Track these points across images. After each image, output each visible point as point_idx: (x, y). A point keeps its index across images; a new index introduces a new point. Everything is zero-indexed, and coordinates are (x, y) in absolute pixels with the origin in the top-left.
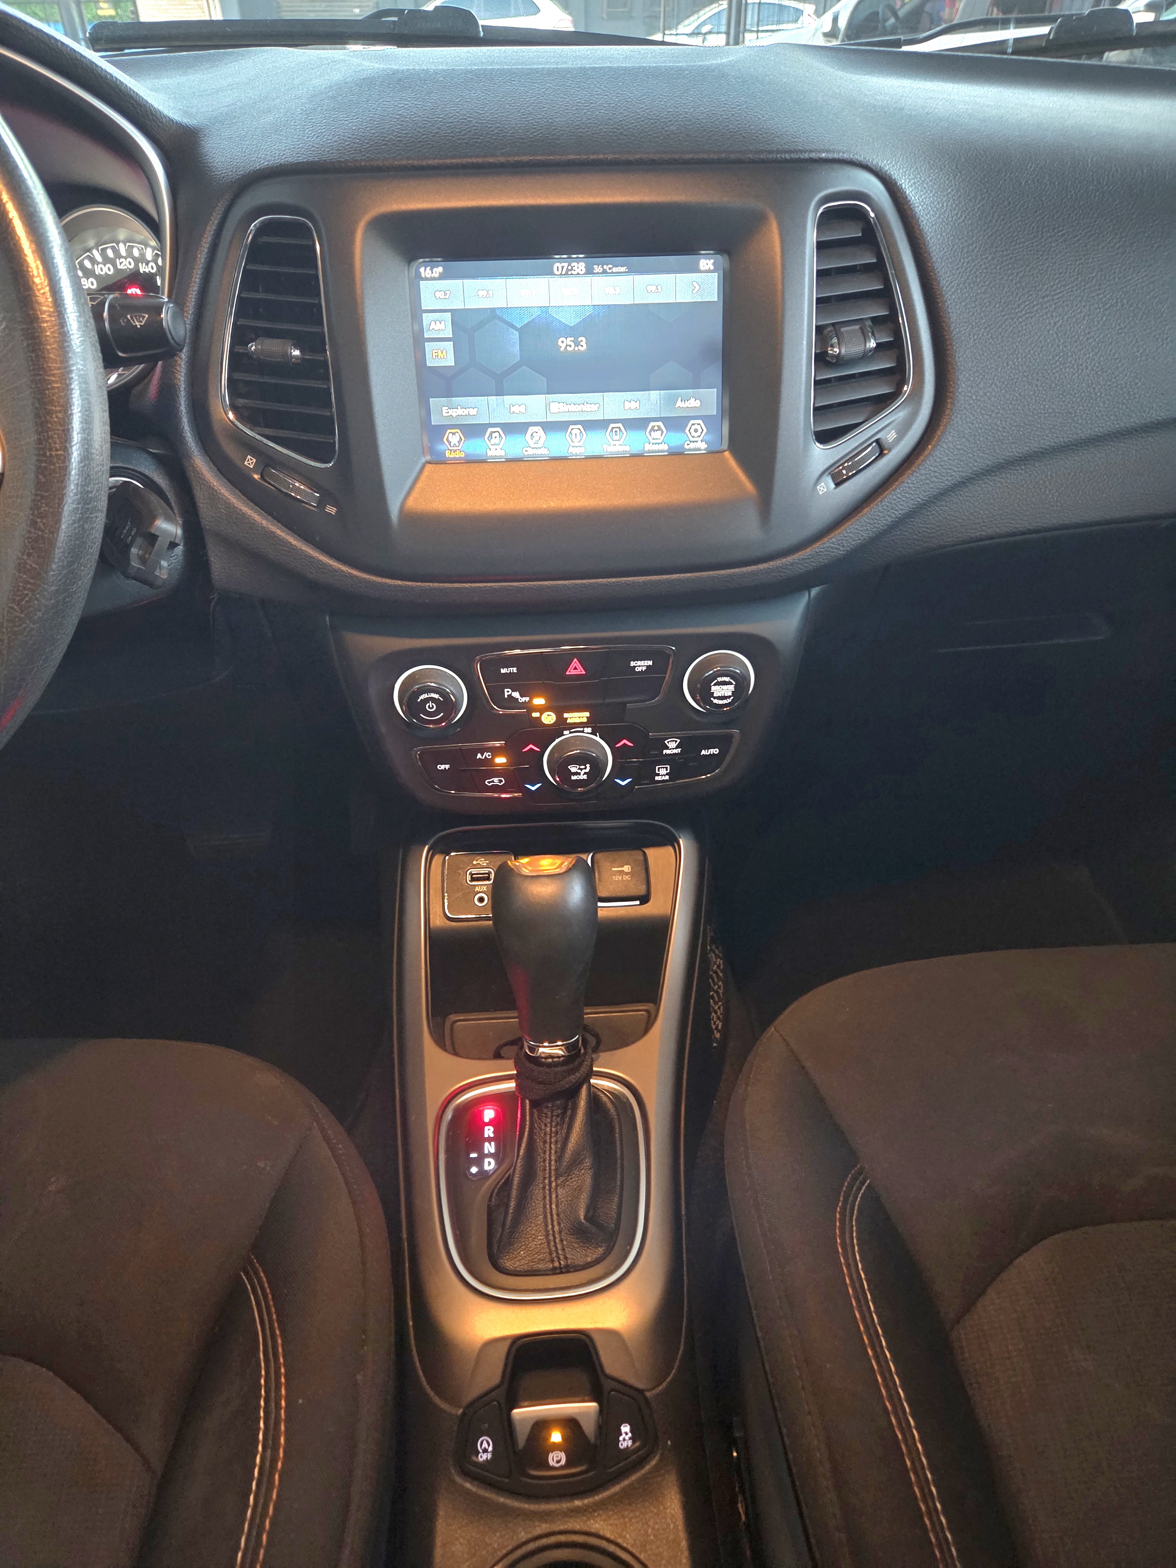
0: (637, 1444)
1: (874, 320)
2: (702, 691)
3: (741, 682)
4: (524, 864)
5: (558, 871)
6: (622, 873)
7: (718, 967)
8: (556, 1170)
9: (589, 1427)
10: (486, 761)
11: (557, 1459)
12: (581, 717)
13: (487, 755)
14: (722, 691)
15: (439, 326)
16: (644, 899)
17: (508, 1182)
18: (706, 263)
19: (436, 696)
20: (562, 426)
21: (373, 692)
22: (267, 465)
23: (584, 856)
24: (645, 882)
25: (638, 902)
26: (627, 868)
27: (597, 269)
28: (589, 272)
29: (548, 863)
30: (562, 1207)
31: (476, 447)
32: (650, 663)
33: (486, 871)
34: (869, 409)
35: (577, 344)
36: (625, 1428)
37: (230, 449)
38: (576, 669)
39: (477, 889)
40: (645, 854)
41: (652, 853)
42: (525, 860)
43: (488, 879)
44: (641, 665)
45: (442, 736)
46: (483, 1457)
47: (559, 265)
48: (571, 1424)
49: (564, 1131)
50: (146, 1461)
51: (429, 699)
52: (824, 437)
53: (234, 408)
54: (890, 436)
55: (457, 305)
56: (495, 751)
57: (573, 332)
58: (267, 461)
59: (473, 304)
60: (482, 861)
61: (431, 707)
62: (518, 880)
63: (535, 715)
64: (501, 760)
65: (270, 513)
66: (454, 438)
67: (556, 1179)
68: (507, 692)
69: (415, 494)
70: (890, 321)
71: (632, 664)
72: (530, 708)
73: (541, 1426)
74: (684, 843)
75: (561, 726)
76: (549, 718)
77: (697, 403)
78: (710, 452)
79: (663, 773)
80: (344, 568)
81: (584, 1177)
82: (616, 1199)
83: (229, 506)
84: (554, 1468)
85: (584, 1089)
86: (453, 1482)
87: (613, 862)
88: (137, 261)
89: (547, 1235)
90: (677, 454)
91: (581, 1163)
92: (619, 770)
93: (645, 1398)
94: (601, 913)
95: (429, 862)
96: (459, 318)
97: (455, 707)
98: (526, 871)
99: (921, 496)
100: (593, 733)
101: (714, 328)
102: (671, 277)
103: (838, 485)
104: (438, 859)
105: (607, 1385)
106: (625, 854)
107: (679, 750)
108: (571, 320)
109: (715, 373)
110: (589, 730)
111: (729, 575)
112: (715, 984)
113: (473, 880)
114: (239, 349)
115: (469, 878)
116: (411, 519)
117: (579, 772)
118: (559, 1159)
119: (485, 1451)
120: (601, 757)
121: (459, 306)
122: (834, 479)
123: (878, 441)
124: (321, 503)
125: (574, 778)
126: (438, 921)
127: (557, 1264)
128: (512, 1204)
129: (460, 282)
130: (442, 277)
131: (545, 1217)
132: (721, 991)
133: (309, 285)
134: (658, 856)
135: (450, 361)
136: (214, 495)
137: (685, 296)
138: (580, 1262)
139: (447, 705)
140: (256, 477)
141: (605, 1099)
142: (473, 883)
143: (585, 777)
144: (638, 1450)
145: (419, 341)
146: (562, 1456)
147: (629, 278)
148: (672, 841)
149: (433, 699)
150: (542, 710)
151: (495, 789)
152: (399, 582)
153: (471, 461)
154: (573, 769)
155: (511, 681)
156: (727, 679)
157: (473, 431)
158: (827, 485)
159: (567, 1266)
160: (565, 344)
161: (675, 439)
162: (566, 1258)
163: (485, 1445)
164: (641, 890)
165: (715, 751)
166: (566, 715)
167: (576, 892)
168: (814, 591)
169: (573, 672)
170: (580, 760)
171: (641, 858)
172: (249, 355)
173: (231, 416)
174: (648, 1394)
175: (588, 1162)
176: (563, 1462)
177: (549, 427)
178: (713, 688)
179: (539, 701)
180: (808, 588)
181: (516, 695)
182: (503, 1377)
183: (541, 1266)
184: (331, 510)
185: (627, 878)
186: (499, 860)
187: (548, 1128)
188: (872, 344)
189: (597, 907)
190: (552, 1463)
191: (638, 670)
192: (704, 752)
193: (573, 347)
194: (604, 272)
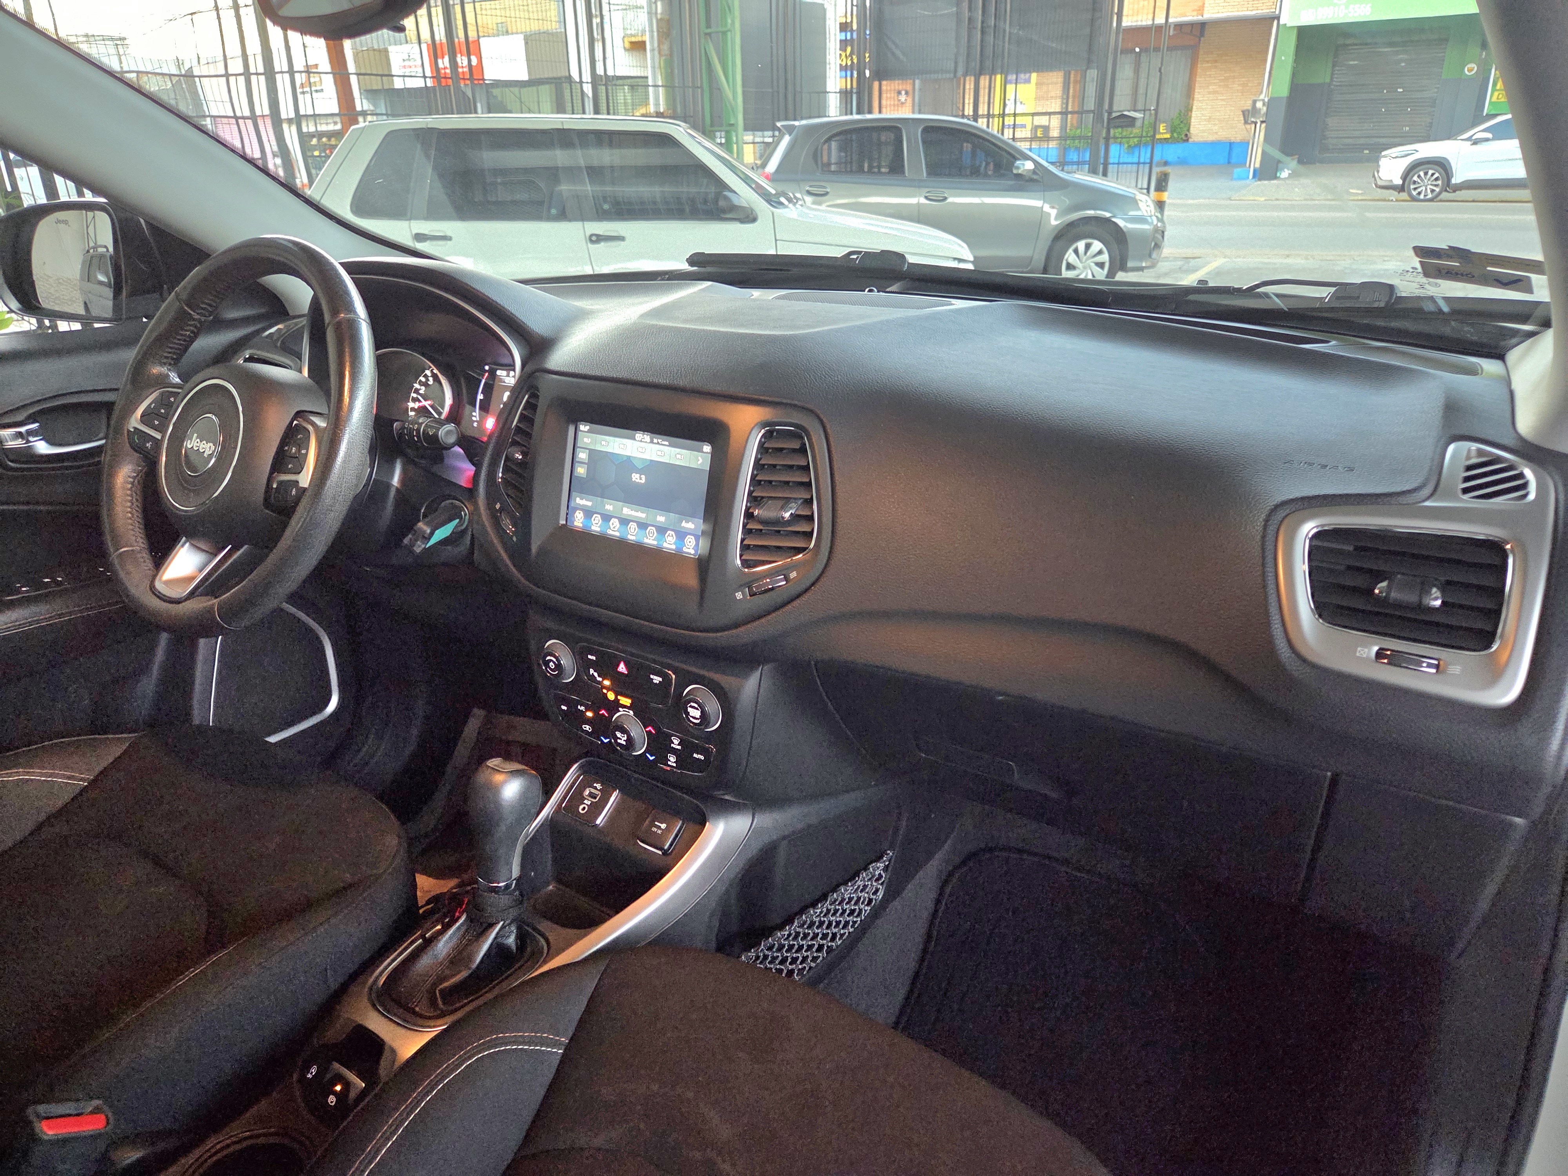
2: (685, 709)
3: (704, 711)
6: (659, 827)
9: (353, 1095)
10: (583, 713)
12: (628, 702)
13: (584, 708)
14: (695, 714)
15: (583, 456)
16: (666, 851)
18: (706, 448)
19: (554, 659)
20: (627, 522)
22: (502, 509)
24: (670, 841)
25: (661, 851)
26: (662, 826)
27: (655, 441)
28: (651, 441)
31: (588, 523)
32: (661, 680)
33: (597, 792)
35: (640, 478)
38: (622, 668)
39: (585, 802)
44: (656, 679)
45: (562, 687)
46: (309, 1076)
47: (639, 435)
48: (346, 1086)
51: (553, 662)
53: (502, 478)
54: (793, 574)
55: (592, 447)
56: (587, 707)
57: (640, 472)
58: (503, 507)
59: (599, 448)
61: (552, 666)
63: (605, 691)
64: (590, 714)
66: (579, 515)
68: (591, 671)
69: (547, 541)
70: (809, 501)
71: (652, 676)
72: (603, 686)
73: (337, 1078)
75: (618, 704)
76: (612, 697)
77: (692, 526)
78: (696, 558)
79: (672, 760)
84: (327, 1102)
87: (658, 818)
90: (680, 554)
96: (592, 454)
100: (635, 716)
101: (704, 485)
102: (687, 452)
103: (751, 596)
107: (679, 748)
108: (640, 466)
109: (702, 511)
110: (632, 713)
114: (509, 449)
116: (541, 552)
117: (622, 739)
119: (312, 1073)
122: (749, 591)
123: (785, 575)
124: (513, 534)
125: (619, 742)
127: (411, 1006)
129: (596, 435)
130: (589, 432)
133: (533, 424)
135: (585, 475)
137: (694, 464)
139: (561, 668)
140: (498, 514)
143: (624, 743)
145: (573, 461)
146: (334, 1100)
147: (670, 448)
150: (608, 689)
151: (587, 732)
152: (534, 588)
153: (583, 531)
154: (620, 735)
155: (593, 665)
156: (696, 706)
157: (588, 514)
158: (745, 595)
160: (635, 477)
161: (680, 545)
163: (314, 1070)
164: (665, 845)
165: (702, 757)
166: (619, 697)
168: (766, 667)
169: (621, 670)
170: (623, 730)
173: (499, 482)
176: (333, 1104)
177: (621, 521)
178: (690, 710)
179: (606, 683)
180: (762, 664)
181: (596, 674)
184: (515, 539)
185: (660, 832)
188: (788, 513)
191: (655, 681)
192: (695, 755)
193: (638, 481)
194: (658, 443)
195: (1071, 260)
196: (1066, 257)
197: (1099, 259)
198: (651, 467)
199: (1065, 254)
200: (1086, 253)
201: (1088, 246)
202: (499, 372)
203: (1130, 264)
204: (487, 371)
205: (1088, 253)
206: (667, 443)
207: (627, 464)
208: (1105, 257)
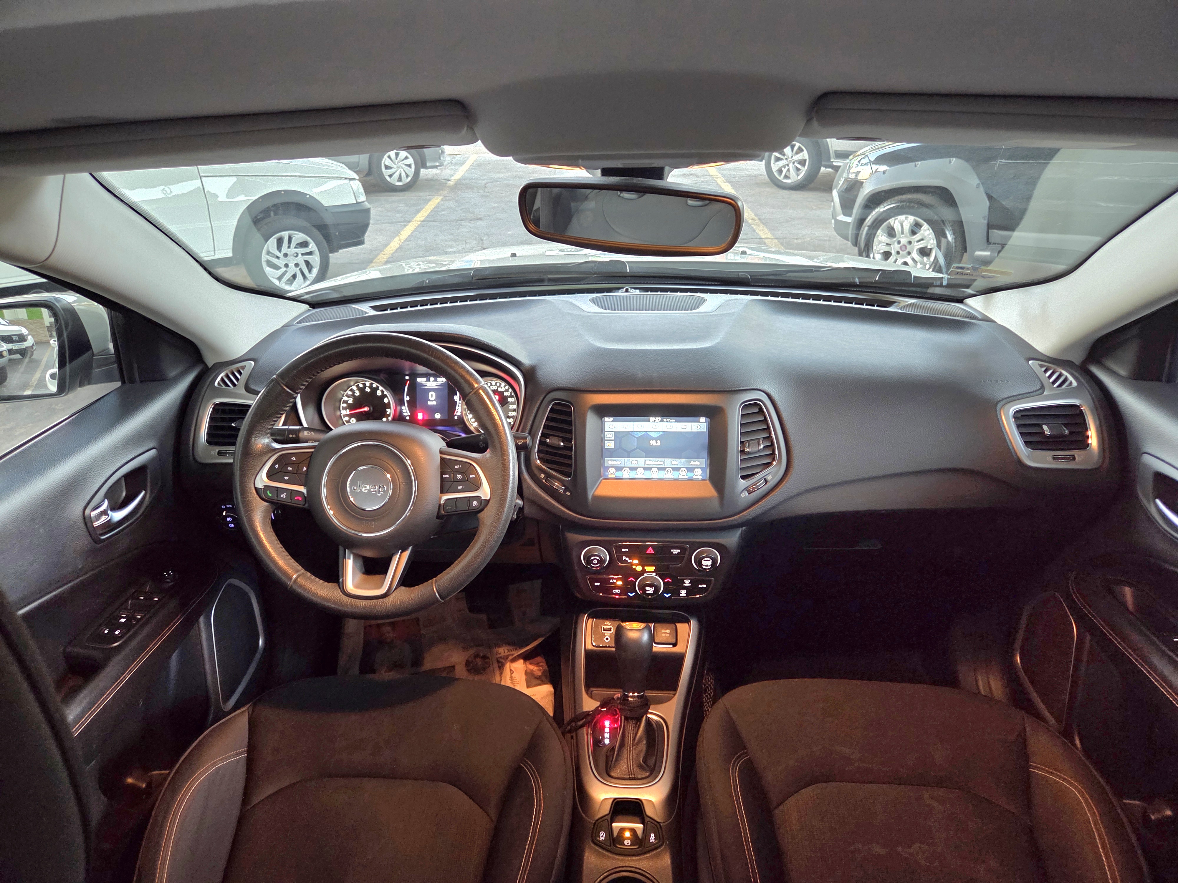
0: (657, 841)
1: (764, 438)
2: (699, 563)
3: (714, 561)
4: (627, 625)
5: (639, 628)
6: (665, 633)
7: (711, 683)
8: (633, 743)
9: (640, 833)
10: (614, 583)
11: (627, 842)
12: (652, 569)
13: (615, 581)
14: (707, 564)
15: (610, 436)
16: (675, 645)
17: (613, 749)
18: (703, 420)
19: (598, 558)
20: (650, 469)
21: (574, 554)
22: (547, 477)
23: (650, 625)
24: (675, 637)
25: (672, 646)
26: (668, 631)
27: (665, 420)
28: (662, 421)
29: (636, 625)
30: (634, 757)
31: (619, 474)
32: (679, 551)
33: (610, 627)
34: (762, 467)
35: (657, 443)
36: (652, 835)
37: (536, 472)
38: (650, 551)
39: (606, 634)
40: (676, 626)
41: (679, 626)
42: (627, 623)
43: (610, 630)
44: (675, 551)
45: (597, 572)
46: (601, 839)
47: (652, 419)
48: (633, 831)
49: (636, 729)
50: (491, 818)
51: (595, 559)
52: (743, 477)
53: (539, 458)
54: (769, 478)
55: (616, 430)
56: (617, 579)
57: (656, 439)
58: (548, 476)
59: (622, 430)
60: (608, 623)
61: (595, 562)
62: (625, 630)
63: (634, 567)
64: (620, 583)
65: (547, 493)
66: (612, 470)
67: (633, 747)
68: (624, 558)
69: (597, 490)
70: (769, 438)
71: (672, 551)
72: (632, 564)
73: (622, 830)
74: (693, 623)
75: (644, 571)
76: (639, 568)
77: (698, 463)
78: (703, 480)
79: (683, 593)
80: (570, 513)
81: (643, 746)
82: (654, 758)
83: (534, 490)
84: (626, 846)
85: (645, 717)
86: (590, 845)
87: (662, 628)
88: (498, 387)
89: (628, 766)
90: (690, 479)
91: (642, 742)
92: (666, 591)
93: (660, 825)
94: (654, 649)
95: (586, 622)
96: (617, 434)
97: (604, 561)
98: (628, 627)
99: (781, 499)
100: (656, 575)
101: (705, 440)
102: (690, 424)
103: (749, 494)
104: (590, 621)
105: (647, 819)
106: (668, 625)
107: (690, 585)
108: (655, 435)
109: (705, 454)
110: (655, 574)
111: (708, 523)
112: (709, 690)
113: (604, 630)
114: (543, 440)
115: (603, 629)
116: (595, 498)
117: (650, 590)
118: (634, 739)
119: (602, 836)
120: (659, 585)
121: (617, 430)
122: (748, 491)
123: (765, 479)
124: (565, 491)
125: (647, 592)
126: (589, 647)
127: (631, 776)
128: (616, 753)
129: (618, 423)
130: (612, 421)
131: (627, 759)
132: (712, 695)
133: (570, 423)
134: (682, 627)
135: (613, 447)
136: (529, 487)
137: (695, 430)
138: (639, 777)
139: (601, 561)
140: (544, 481)
141: (653, 722)
142: (605, 632)
143: (652, 592)
144: (657, 843)
145: (602, 440)
146: (629, 841)
147: (676, 423)
148: (688, 621)
149: (596, 559)
150: (636, 565)
151: (616, 594)
152: (589, 519)
153: (617, 479)
154: (647, 588)
155: (625, 554)
156: (709, 559)
157: (619, 469)
158: (745, 494)
159: (634, 777)
160: (653, 443)
161: (690, 475)
162: (634, 775)
163: (602, 834)
164: (674, 641)
165: (705, 586)
166: (645, 568)
167: (645, 637)
168: (744, 528)
169: (649, 552)
170: (650, 586)
171: (674, 627)
172: (546, 442)
173: (538, 462)
174: (661, 824)
175: (645, 742)
176: (629, 844)
177: (645, 469)
178: (703, 562)
179: (636, 562)
180: (742, 527)
181: (627, 559)
182: (610, 812)
183: (625, 776)
184: (568, 493)
185: (668, 635)
186: (616, 623)
187: (630, 727)
188: (762, 447)
189: (653, 645)
190: (625, 844)
191: (674, 553)
192: (700, 586)
193: (655, 444)
194: (667, 421)
195: (387, 164)
196: (383, 162)
197: (406, 162)
198: (665, 436)
199: (382, 160)
200: (396, 159)
201: (397, 155)
202: (419, 380)
203: (428, 164)
204: (407, 380)
205: (398, 159)
206: (674, 421)
207: (646, 437)
208: (411, 161)
